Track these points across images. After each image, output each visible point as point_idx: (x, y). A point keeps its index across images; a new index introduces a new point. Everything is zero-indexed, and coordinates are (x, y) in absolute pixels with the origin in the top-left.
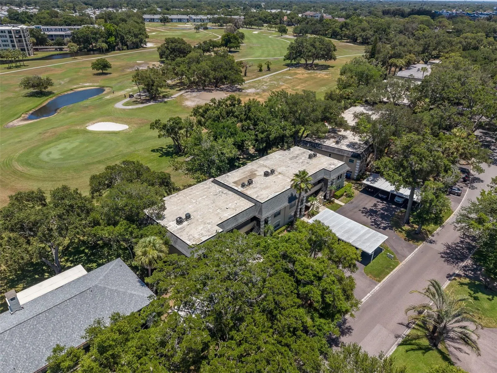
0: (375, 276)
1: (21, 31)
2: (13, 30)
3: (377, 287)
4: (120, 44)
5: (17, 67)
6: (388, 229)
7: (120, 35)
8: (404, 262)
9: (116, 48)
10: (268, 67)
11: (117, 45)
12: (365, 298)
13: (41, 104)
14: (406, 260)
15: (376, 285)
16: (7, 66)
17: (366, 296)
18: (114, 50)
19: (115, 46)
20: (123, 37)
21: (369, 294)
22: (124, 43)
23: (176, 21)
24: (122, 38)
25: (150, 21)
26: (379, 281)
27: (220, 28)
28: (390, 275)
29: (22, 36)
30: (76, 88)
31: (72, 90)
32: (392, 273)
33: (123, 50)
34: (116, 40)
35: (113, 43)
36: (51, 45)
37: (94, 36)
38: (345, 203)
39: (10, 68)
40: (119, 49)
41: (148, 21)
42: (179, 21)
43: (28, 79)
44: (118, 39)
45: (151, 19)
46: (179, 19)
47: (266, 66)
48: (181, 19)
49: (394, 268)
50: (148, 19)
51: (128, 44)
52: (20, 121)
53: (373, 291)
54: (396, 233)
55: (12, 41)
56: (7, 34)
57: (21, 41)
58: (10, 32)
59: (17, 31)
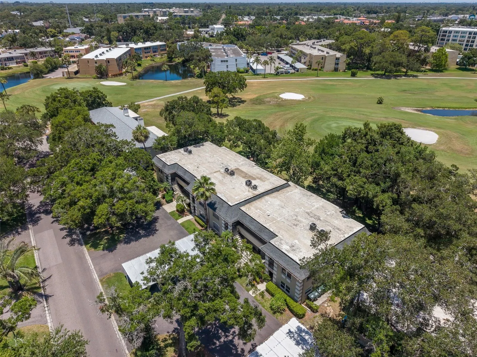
12: (91, 263)
38: (255, 297)
52: (412, 109)
53: (95, 272)
54: (166, 334)
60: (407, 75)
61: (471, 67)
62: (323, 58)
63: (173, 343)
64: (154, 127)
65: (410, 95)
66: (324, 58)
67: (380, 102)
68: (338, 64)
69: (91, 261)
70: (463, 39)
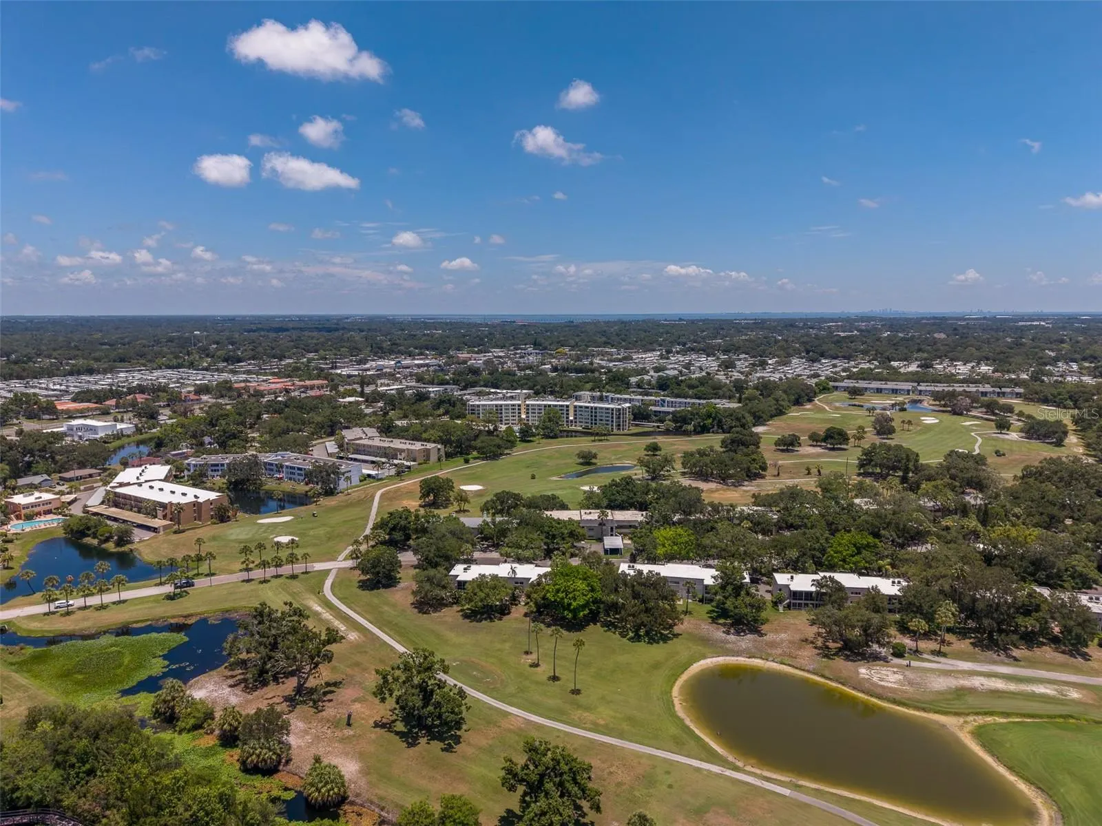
1: (622, 410)
2: (616, 408)
4: (715, 426)
5: (599, 441)
9: (711, 430)
10: (819, 471)
11: (713, 427)
13: (580, 470)
16: (593, 438)
18: (708, 432)
20: (721, 420)
27: (941, 409)
29: (622, 413)
33: (717, 432)
36: (653, 422)
39: (594, 441)
43: (581, 452)
44: (715, 422)
47: (816, 470)
52: (556, 478)
55: (612, 418)
56: (610, 411)
57: (619, 418)
58: (613, 410)
59: (619, 410)
60: (502, 453)
61: (529, 439)
66: (423, 450)
67: (533, 477)
68: (440, 454)
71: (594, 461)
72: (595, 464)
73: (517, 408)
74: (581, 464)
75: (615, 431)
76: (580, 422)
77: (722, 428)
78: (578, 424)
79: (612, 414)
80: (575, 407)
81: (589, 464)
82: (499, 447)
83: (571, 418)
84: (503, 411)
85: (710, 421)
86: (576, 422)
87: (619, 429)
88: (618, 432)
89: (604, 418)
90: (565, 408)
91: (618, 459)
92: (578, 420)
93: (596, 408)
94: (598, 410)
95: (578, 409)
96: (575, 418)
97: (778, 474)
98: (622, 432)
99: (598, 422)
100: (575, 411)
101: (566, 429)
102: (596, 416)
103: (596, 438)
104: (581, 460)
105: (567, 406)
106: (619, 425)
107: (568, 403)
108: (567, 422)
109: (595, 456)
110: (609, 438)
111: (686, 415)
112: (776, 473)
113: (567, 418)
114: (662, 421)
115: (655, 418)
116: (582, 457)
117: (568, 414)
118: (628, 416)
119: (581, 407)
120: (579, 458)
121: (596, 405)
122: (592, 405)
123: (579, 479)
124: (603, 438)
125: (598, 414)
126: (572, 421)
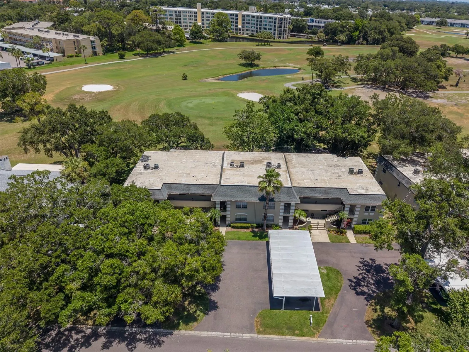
0: (262, 325)
1: (283, 19)
2: (279, 18)
3: (248, 335)
4: (361, 39)
5: (263, 45)
6: (362, 298)
7: (365, 30)
8: (323, 340)
9: (357, 42)
11: (359, 39)
12: (220, 333)
13: (241, 72)
14: (329, 340)
15: (250, 332)
16: (257, 43)
17: (223, 333)
18: (355, 44)
19: (356, 40)
20: (367, 32)
21: (229, 334)
22: (365, 38)
23: (458, 26)
24: (366, 34)
25: (428, 24)
26: (259, 333)
28: (283, 337)
29: (283, 23)
30: (279, 66)
31: (275, 67)
32: (288, 337)
33: (362, 44)
34: (359, 34)
35: (355, 37)
36: (307, 34)
37: (342, 29)
38: (358, 242)
39: (258, 45)
40: (359, 44)
41: (427, 23)
42: (461, 26)
44: (361, 34)
45: (430, 22)
46: (462, 24)
48: (465, 24)
49: (297, 335)
50: (427, 21)
51: (369, 40)
52: (213, 80)
53: (237, 334)
54: (368, 307)
55: (275, 26)
56: (273, 21)
57: (281, 27)
58: (275, 19)
59: (281, 19)
60: (166, 51)
61: (198, 41)
62: (74, 42)
63: (380, 306)
64: (19, 165)
65: (193, 68)
66: (76, 42)
67: (185, 78)
68: (95, 47)
69: (214, 333)
70: (172, 17)
71: (256, 62)
72: (258, 66)
73: (194, 15)
74: (244, 65)
75: (276, 39)
76: (248, 30)
77: (367, 40)
78: (246, 32)
79: (275, 23)
80: (243, 16)
81: (251, 65)
82: (159, 43)
83: (240, 26)
84: (182, 17)
85: (357, 33)
86: (243, 30)
87: (280, 37)
88: (279, 40)
89: (268, 27)
90: (234, 17)
91: (282, 62)
92: (245, 28)
93: (261, 17)
94: (263, 20)
95: (246, 18)
96: (243, 27)
97: (457, 85)
98: (282, 40)
99: (262, 30)
100: (243, 20)
101: (236, 35)
102: (261, 25)
103: (260, 43)
104: (243, 61)
105: (237, 15)
106: (280, 34)
107: (237, 12)
108: (236, 30)
109: (258, 57)
110: (271, 44)
111: (337, 28)
112: (455, 84)
113: (237, 26)
114: (314, 33)
115: (308, 31)
116: (245, 58)
117: (237, 23)
118: (289, 26)
119: (248, 16)
120: (241, 57)
121: (261, 14)
122: (258, 14)
123: (238, 82)
124: (266, 44)
125: (263, 23)
126: (240, 30)
